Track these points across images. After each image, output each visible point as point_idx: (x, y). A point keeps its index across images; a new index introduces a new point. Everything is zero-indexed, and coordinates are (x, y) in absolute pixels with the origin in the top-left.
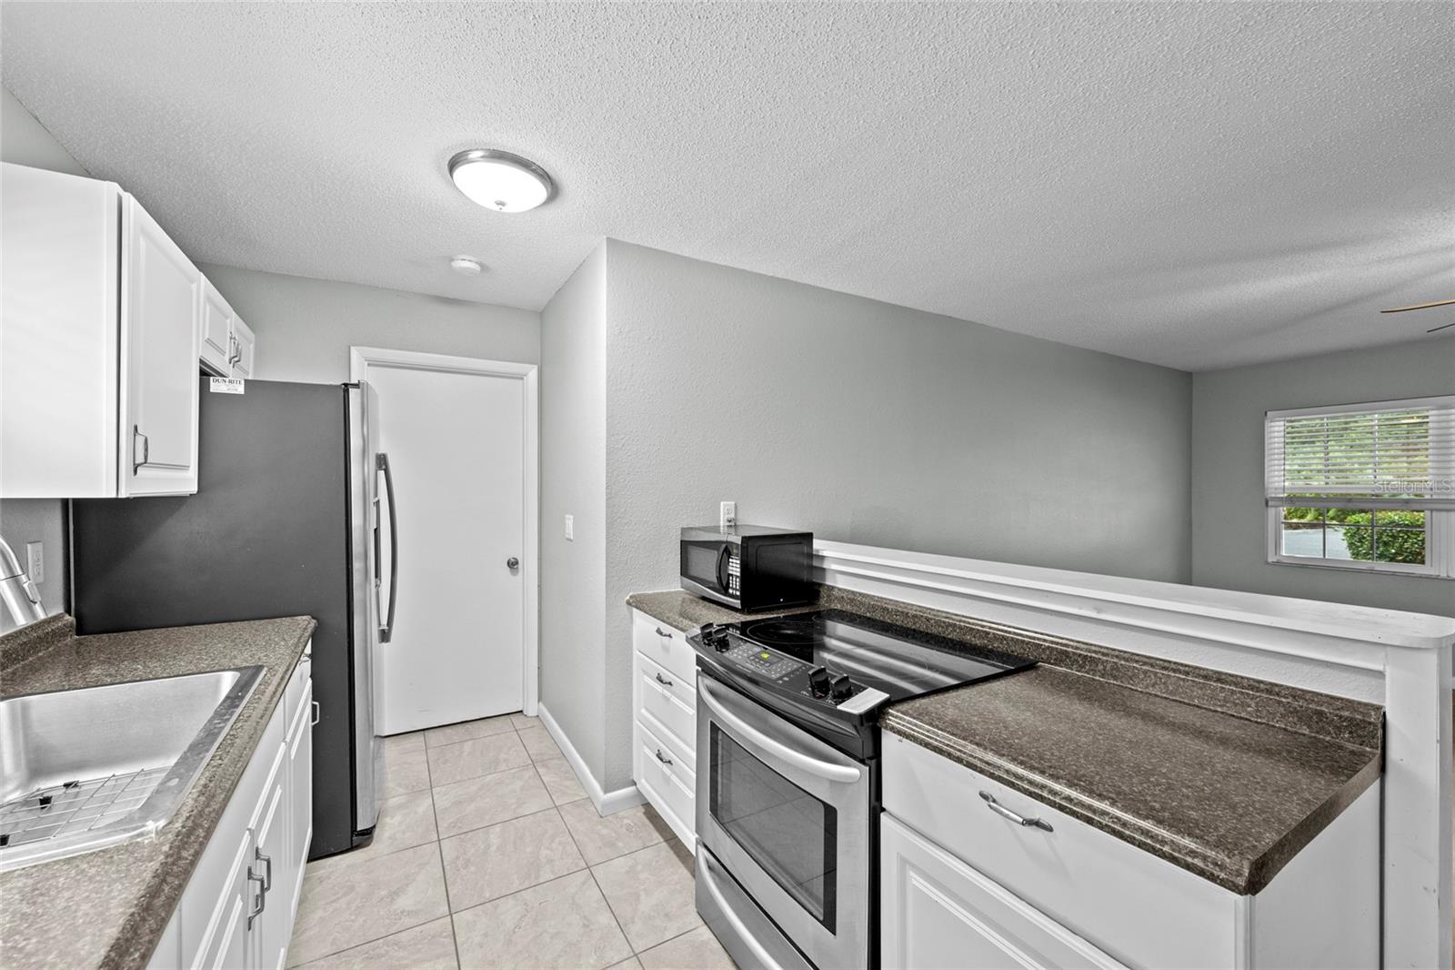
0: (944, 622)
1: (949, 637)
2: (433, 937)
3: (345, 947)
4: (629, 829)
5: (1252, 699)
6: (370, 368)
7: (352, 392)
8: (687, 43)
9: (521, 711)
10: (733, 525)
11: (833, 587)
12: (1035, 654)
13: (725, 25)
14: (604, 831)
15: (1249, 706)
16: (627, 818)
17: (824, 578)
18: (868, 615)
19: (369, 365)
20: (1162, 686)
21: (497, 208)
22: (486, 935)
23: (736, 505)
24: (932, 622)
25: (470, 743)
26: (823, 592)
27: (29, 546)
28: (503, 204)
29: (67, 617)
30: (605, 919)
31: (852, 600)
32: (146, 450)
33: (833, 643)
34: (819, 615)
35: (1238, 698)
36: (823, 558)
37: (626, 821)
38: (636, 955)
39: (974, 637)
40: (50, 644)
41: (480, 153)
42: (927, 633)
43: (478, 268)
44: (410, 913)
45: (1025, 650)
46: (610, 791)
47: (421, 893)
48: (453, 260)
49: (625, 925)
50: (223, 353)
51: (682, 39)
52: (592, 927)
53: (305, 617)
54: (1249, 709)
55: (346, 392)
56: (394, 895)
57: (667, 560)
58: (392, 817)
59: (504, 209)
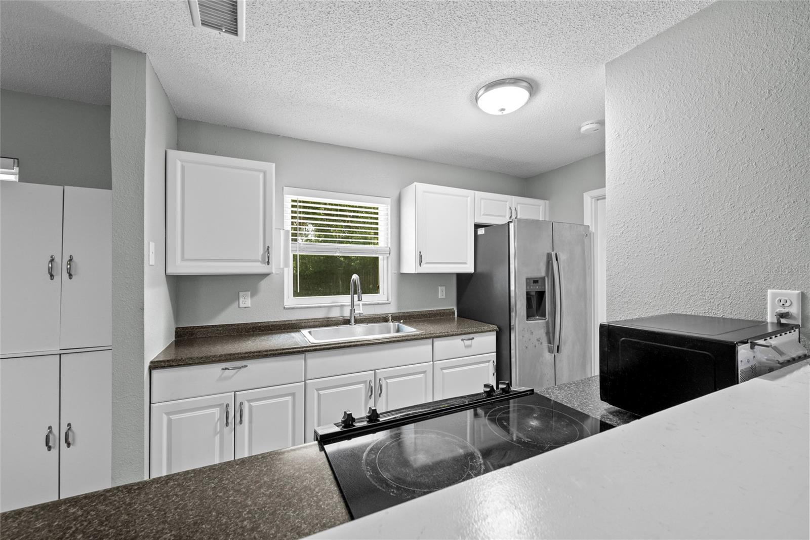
6: (599, 202)
7: (511, 226)
19: (597, 200)
21: (500, 113)
23: (803, 296)
27: (439, 287)
28: (503, 110)
29: (456, 310)
50: (504, 216)
53: (495, 326)
59: (505, 113)
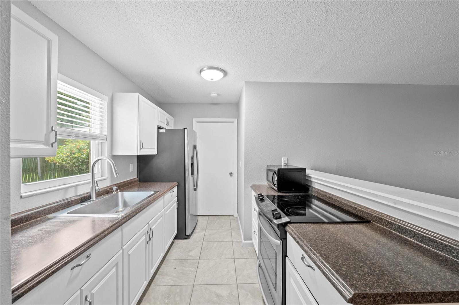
0: (343, 203)
1: (345, 208)
2: (194, 263)
3: (177, 259)
4: (249, 252)
5: (455, 250)
6: (197, 123)
7: (186, 130)
8: (239, 29)
9: (233, 215)
10: (286, 165)
11: (313, 187)
12: (371, 218)
13: (246, 21)
14: (242, 251)
15: (453, 253)
16: (250, 249)
17: (311, 184)
18: (322, 198)
19: (197, 122)
20: (417, 238)
21: (211, 80)
22: (204, 266)
23: (288, 159)
24: (340, 202)
25: (218, 220)
26: (310, 189)
27: (130, 164)
28: (212, 79)
29: (137, 178)
30: (233, 272)
31: (318, 192)
32: (142, 145)
33: (314, 206)
34: (308, 196)
35: (448, 249)
36: (311, 177)
37: (249, 250)
38: (237, 284)
39: (352, 209)
40: (133, 183)
41: (206, 68)
42: (338, 206)
43: (217, 95)
44: (191, 256)
45: (368, 216)
46: (245, 240)
47: (195, 253)
48: (211, 94)
49: (238, 276)
50: (165, 123)
51: (237, 28)
52: (229, 273)
53: (176, 183)
54: (453, 254)
55: (184, 130)
56: (190, 251)
57: (263, 175)
58: (196, 234)
59: (213, 81)
